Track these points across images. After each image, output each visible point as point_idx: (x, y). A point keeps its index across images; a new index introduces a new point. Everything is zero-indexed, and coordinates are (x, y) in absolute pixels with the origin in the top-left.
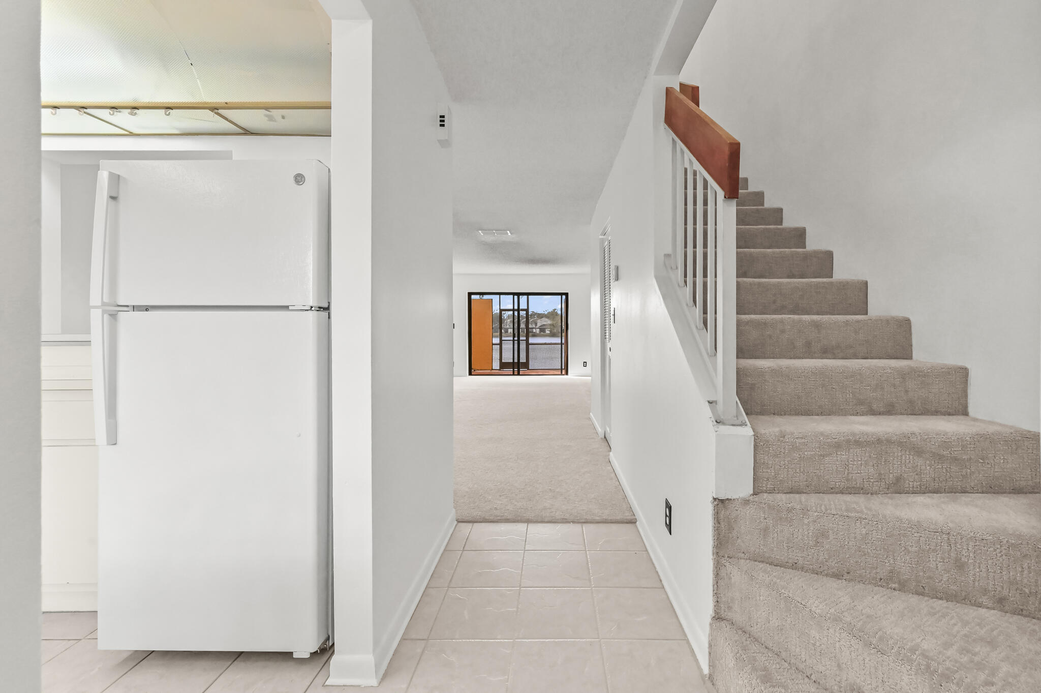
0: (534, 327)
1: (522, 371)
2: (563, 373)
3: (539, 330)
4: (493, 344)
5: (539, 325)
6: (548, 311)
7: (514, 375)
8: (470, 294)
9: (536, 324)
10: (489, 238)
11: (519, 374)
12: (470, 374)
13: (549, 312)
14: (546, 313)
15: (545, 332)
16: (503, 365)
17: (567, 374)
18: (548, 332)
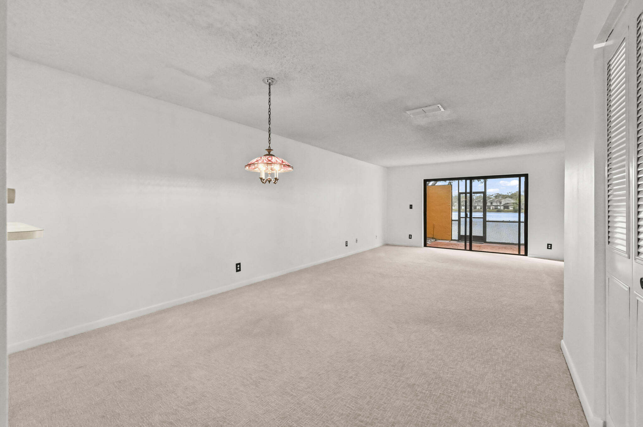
0: (499, 204)
1: (475, 245)
2: (523, 252)
3: (503, 207)
4: (452, 220)
5: (503, 203)
6: (511, 193)
7: (465, 250)
8: (426, 181)
9: (501, 203)
10: (422, 121)
11: (471, 250)
12: (425, 245)
13: (513, 193)
14: (510, 194)
15: (509, 209)
16: (461, 238)
17: (526, 254)
18: (511, 208)
